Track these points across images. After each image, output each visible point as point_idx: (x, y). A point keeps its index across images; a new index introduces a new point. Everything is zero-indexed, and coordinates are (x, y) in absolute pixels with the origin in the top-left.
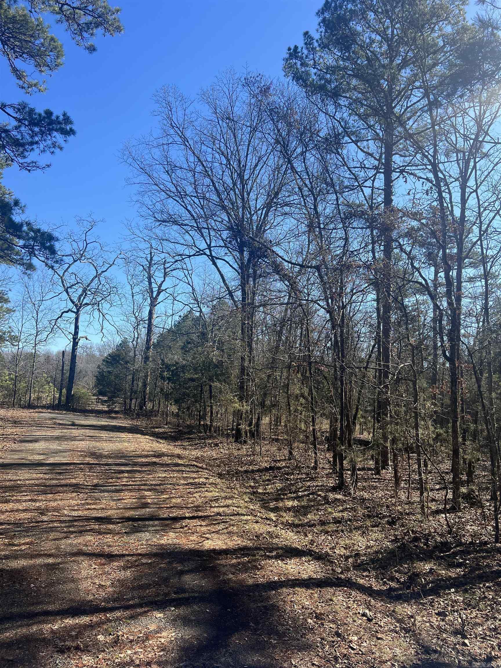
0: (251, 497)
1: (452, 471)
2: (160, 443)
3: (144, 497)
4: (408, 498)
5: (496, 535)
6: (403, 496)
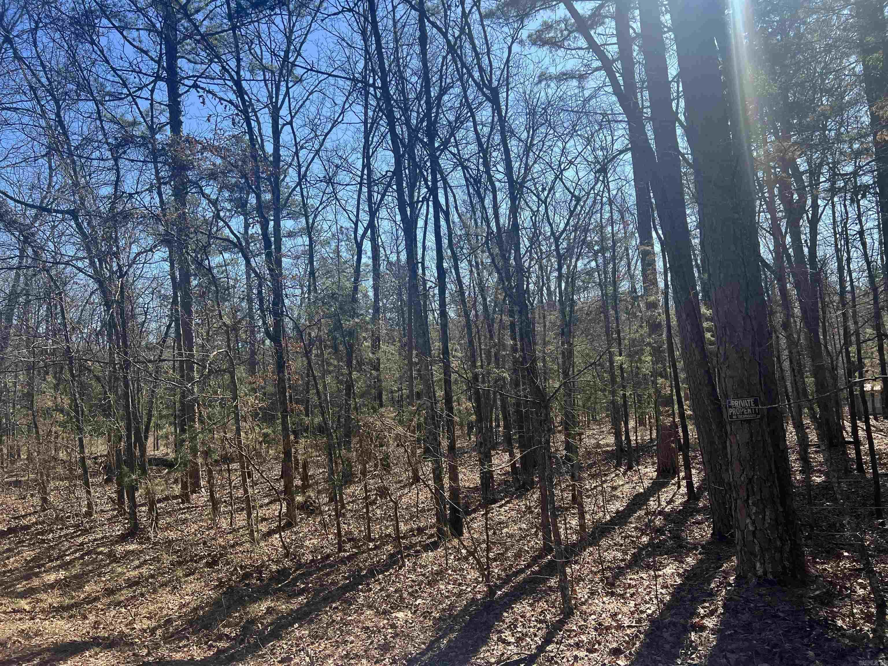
1: (282, 477)
4: (231, 525)
5: (339, 543)
6: (224, 524)
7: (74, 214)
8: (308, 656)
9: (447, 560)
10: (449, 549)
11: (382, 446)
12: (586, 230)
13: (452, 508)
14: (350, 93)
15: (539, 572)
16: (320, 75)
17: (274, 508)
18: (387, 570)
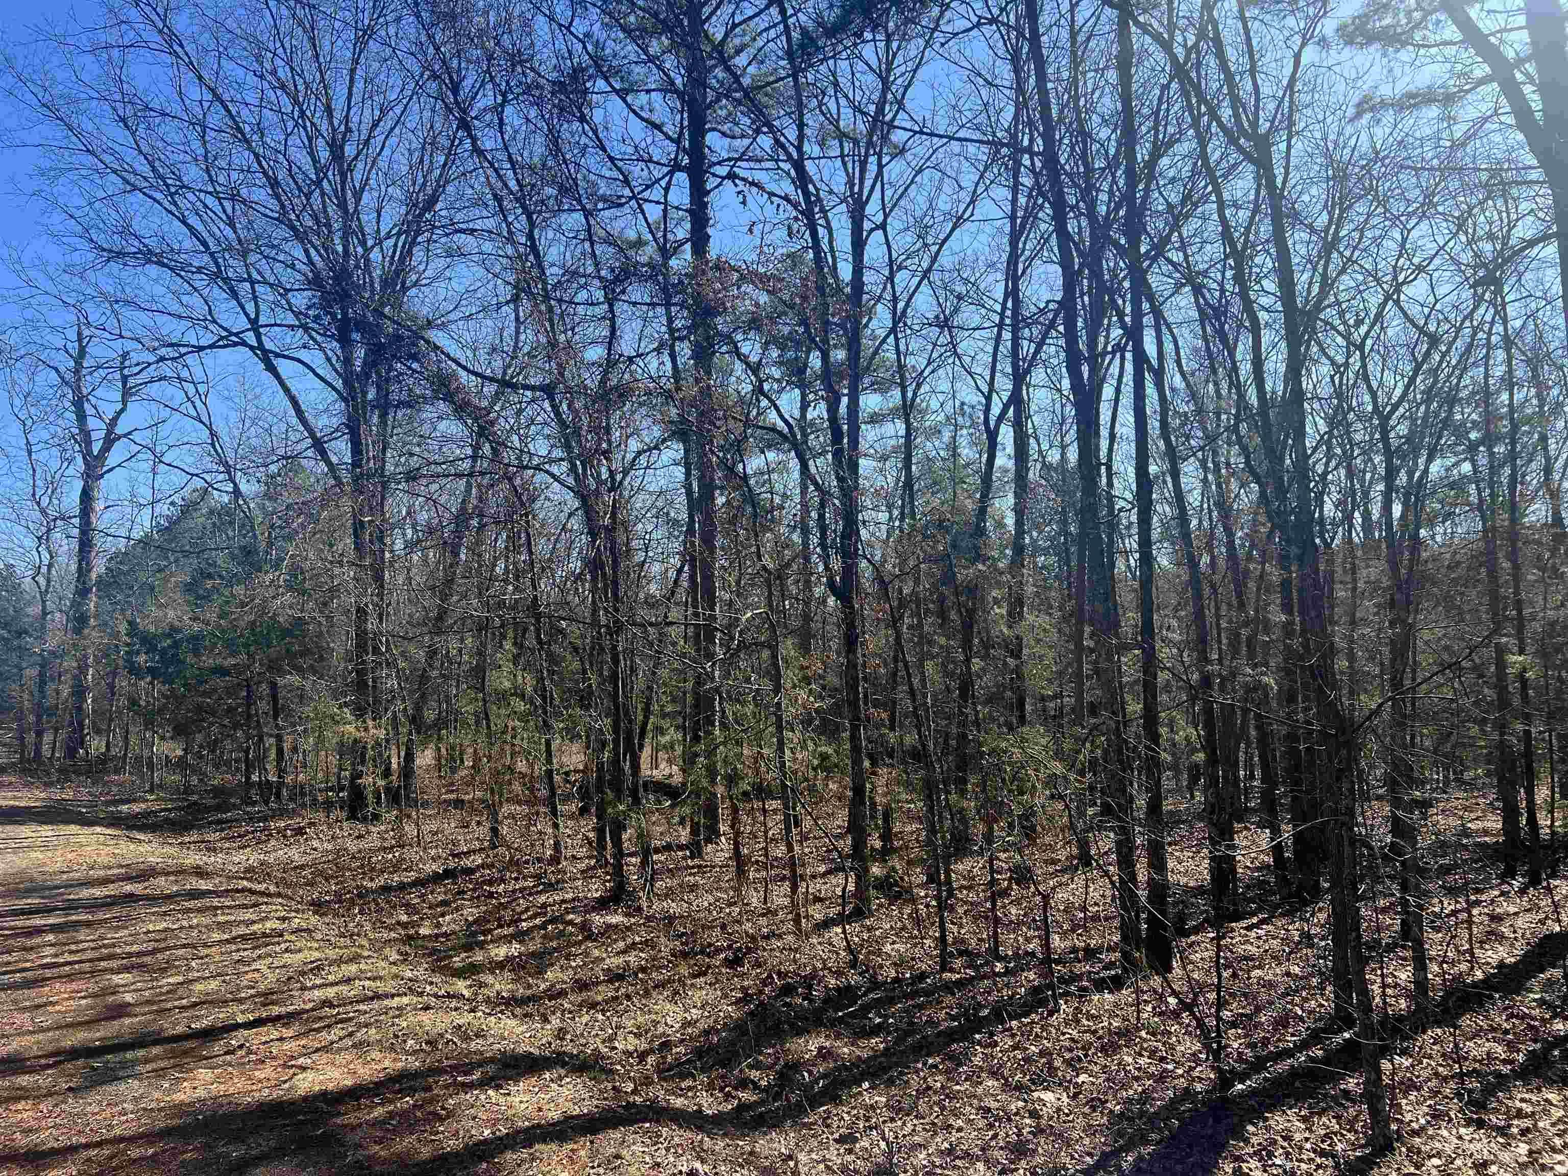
0: (403, 949)
1: (849, 831)
2: (140, 841)
3: (114, 990)
4: (765, 902)
5: (941, 956)
6: (755, 899)
7: (548, 390)
8: (884, 1139)
9: (1139, 1012)
10: (1144, 992)
11: (1022, 793)
12: (1452, 400)
13: (1152, 920)
14: (986, 168)
15: (1326, 1060)
16: (935, 139)
17: (834, 881)
18: (1026, 1015)
